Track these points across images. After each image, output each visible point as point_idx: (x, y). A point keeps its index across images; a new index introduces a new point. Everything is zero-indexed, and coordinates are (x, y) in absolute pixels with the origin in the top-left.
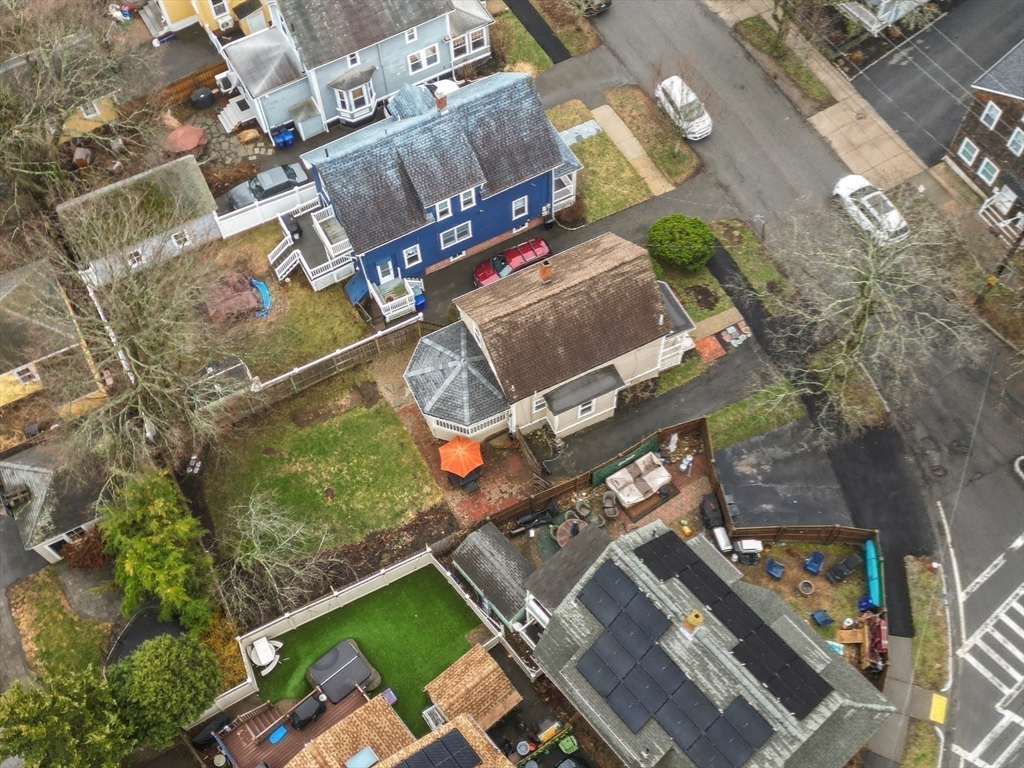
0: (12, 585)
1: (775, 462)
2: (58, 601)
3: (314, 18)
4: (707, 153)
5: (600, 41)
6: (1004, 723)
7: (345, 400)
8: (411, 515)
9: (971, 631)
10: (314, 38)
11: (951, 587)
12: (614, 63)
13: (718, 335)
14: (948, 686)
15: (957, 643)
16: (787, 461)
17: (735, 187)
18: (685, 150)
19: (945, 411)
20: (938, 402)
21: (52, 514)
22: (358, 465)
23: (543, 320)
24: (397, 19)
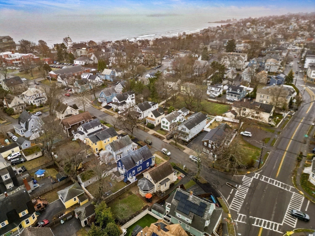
0: (77, 232)
1: (194, 190)
2: (85, 233)
3: (114, 145)
4: (171, 157)
5: (152, 147)
6: (239, 215)
7: (127, 195)
8: (142, 208)
9: (230, 205)
10: (114, 148)
11: (225, 200)
12: (154, 149)
13: (180, 176)
14: (230, 212)
15: (229, 207)
16: (196, 189)
17: (176, 160)
18: (168, 157)
19: (214, 180)
20: (213, 179)
21: (85, 214)
22: (132, 203)
23: (157, 171)
24: (125, 145)
